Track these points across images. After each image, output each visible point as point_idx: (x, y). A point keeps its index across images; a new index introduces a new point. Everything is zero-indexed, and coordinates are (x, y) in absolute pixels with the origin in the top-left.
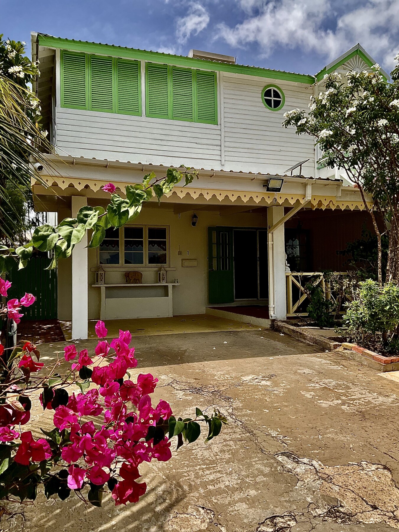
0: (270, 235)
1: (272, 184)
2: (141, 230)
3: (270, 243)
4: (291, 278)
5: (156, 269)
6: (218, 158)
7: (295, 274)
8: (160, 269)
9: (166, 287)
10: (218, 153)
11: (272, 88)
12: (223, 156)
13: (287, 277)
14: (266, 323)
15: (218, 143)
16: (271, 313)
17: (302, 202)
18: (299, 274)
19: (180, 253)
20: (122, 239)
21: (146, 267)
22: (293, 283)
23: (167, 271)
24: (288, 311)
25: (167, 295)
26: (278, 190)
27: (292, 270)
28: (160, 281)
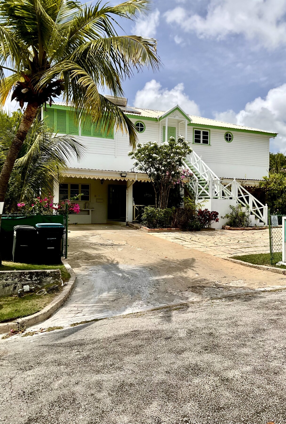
0: (127, 191)
1: (123, 175)
2: (78, 185)
3: (127, 194)
4: (135, 207)
5: (84, 203)
6: (114, 154)
7: (136, 205)
8: (86, 204)
9: (89, 211)
10: (114, 152)
11: (140, 122)
12: (116, 153)
13: (133, 207)
14: (125, 223)
15: (114, 147)
16: (127, 220)
17: (134, 180)
18: (138, 205)
19: (95, 196)
20: (69, 189)
21: (80, 202)
22: (136, 209)
23: (89, 204)
24: (133, 219)
25: (89, 214)
26: (125, 177)
27: (135, 204)
28: (86, 208)
